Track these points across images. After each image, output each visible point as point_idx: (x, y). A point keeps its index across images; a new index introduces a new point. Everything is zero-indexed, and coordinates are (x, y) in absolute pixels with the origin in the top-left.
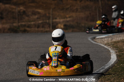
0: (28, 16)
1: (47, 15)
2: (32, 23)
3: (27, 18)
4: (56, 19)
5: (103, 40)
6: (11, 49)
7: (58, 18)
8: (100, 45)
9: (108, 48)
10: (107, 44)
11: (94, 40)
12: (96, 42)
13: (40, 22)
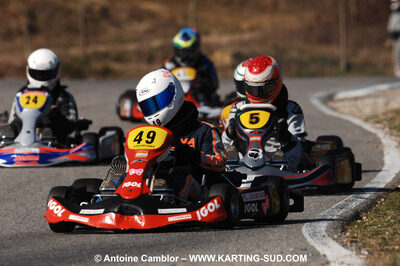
0: (117, 24)
1: (180, 21)
4: (207, 33)
5: (357, 106)
8: (348, 122)
9: (373, 131)
10: (374, 119)
12: (335, 109)
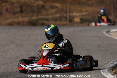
0: (46, 10)
1: (65, 9)
2: (50, 17)
3: (45, 12)
4: (73, 12)
6: (30, 41)
7: (74, 12)
11: (109, 33)
12: (110, 35)
13: (58, 15)
